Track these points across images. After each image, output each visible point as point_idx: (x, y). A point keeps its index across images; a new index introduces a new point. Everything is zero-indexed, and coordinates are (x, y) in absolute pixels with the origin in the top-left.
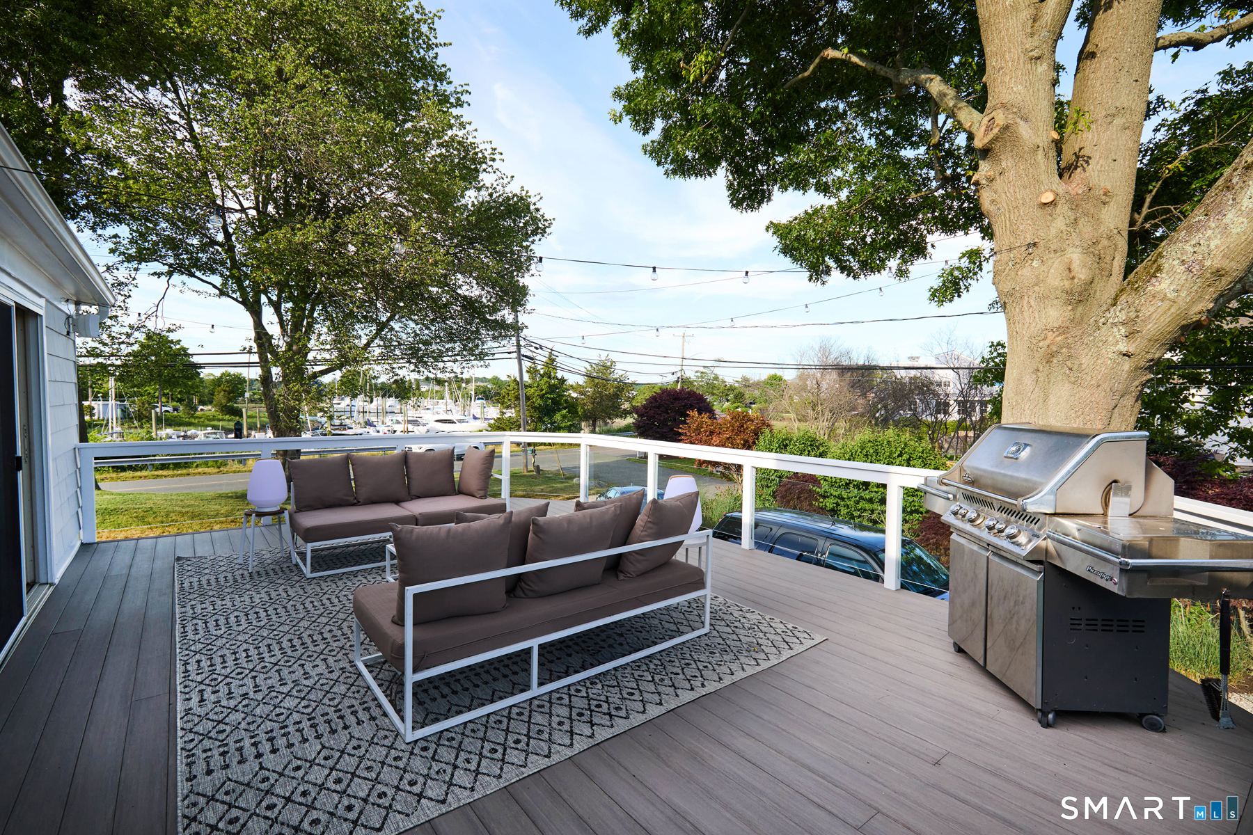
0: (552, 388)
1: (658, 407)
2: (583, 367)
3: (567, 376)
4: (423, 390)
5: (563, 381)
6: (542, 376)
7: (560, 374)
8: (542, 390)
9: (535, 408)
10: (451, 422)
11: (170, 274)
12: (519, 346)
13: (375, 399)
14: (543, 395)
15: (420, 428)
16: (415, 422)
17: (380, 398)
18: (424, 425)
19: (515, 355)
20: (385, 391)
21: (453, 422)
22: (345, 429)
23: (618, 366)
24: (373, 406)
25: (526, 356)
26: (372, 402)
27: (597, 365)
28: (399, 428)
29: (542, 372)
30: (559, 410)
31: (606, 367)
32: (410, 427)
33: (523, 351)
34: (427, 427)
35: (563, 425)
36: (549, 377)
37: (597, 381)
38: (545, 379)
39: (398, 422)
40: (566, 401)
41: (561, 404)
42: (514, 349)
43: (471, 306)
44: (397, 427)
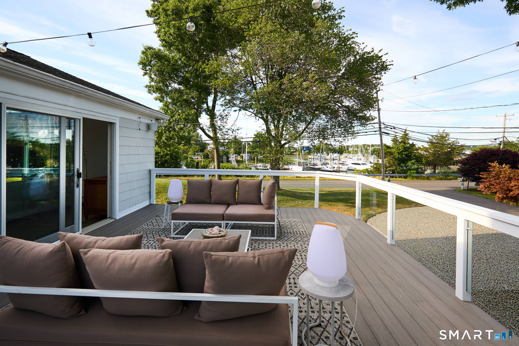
0: (406, 149)
1: (479, 159)
2: (426, 138)
3: (415, 142)
4: (350, 150)
5: (413, 145)
6: (400, 143)
7: (411, 142)
8: (400, 150)
9: (396, 159)
10: (358, 164)
11: (240, 110)
12: (380, 128)
13: (329, 154)
14: (401, 152)
15: (345, 166)
16: (343, 164)
17: (331, 154)
18: (347, 165)
19: (378, 132)
20: (334, 151)
21: (360, 164)
22: (315, 166)
23: (451, 136)
24: (329, 157)
25: (385, 133)
26: (328, 155)
27: (437, 136)
28: (336, 166)
29: (400, 141)
30: (411, 160)
31: (443, 137)
32: (341, 166)
33: (383, 130)
34: (348, 166)
35: (413, 168)
36: (405, 143)
37: (435, 145)
38: (402, 144)
39: (336, 164)
40: (415, 156)
41: (412, 157)
42: (378, 129)
43: (349, 111)
44: (335, 166)
